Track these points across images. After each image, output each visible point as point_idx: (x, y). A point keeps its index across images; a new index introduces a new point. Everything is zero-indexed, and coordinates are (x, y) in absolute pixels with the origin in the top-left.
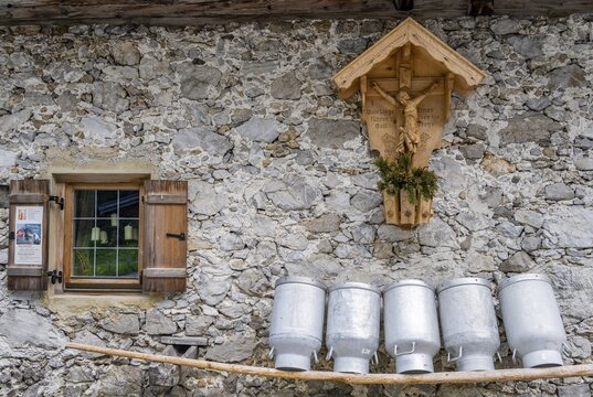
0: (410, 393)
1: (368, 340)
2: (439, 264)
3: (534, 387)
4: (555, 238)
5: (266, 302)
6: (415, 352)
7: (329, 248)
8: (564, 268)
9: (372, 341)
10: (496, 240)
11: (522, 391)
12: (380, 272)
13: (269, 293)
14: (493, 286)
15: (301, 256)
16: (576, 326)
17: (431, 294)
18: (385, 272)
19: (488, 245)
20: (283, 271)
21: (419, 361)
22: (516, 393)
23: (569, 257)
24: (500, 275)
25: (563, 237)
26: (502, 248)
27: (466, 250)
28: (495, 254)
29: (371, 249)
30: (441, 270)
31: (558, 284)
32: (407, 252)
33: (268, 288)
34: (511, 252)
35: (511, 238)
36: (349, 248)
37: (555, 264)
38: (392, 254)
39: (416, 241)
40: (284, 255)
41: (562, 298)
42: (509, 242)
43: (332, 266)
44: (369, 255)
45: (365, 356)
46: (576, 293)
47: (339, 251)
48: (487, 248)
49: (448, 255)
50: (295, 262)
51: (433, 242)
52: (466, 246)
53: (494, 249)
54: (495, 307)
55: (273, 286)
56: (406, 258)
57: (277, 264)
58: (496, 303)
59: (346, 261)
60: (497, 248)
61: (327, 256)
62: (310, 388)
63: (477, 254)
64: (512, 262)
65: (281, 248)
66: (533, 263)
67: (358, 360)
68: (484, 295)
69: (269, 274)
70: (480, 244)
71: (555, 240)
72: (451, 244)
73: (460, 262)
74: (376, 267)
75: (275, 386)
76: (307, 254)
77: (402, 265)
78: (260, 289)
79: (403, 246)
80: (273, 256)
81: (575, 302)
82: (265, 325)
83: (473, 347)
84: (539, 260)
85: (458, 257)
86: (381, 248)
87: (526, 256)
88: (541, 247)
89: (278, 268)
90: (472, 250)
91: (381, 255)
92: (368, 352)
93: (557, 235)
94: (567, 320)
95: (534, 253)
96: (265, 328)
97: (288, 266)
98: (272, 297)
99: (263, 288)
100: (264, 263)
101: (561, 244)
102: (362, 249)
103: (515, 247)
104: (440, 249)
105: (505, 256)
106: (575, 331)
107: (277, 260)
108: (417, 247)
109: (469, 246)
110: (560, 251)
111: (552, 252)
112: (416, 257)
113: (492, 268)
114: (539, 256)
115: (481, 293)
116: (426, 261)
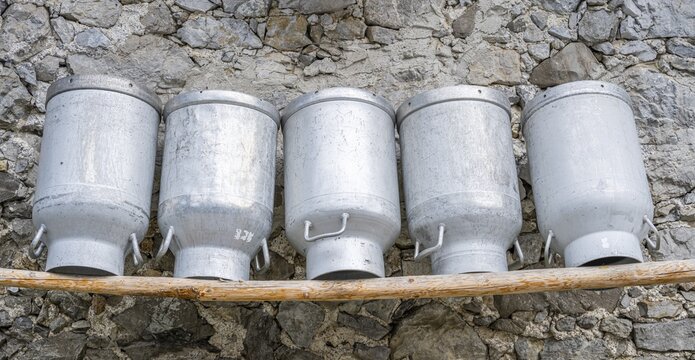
0: (335, 340)
1: (248, 211)
2: (406, 65)
3: (589, 327)
4: (647, 16)
5: (25, 142)
6: (348, 233)
7: (166, 24)
8: (663, 80)
9: (257, 214)
10: (526, 18)
11: (564, 334)
12: (278, 79)
13: (31, 121)
14: (516, 115)
15: (104, 40)
16: (679, 202)
17: (385, 121)
18: (290, 79)
19: (510, 27)
20: (62, 73)
21: (355, 253)
22: (552, 339)
23: (673, 58)
24: (530, 92)
25: (664, 14)
26: (539, 35)
27: (462, 36)
28: (523, 46)
29: (261, 30)
30: (409, 77)
31: (646, 114)
32: (339, 38)
33: (30, 109)
34: (558, 43)
35: (558, 13)
36: (213, 24)
37: (643, 70)
38: (306, 40)
39: (358, 13)
40: (65, 35)
41: (654, 142)
42: (553, 21)
43: (174, 64)
44: (255, 42)
45: (240, 246)
46: (681, 132)
47: (190, 31)
48: (507, 34)
49: (425, 46)
50: (91, 52)
51: (396, 18)
52: (464, 28)
53: (521, 35)
54: (518, 160)
55: (40, 105)
56: (334, 51)
57: (49, 56)
58: (520, 151)
59: (206, 53)
60: (527, 34)
61: (162, 41)
62: (120, 329)
63: (485, 45)
64: (557, 65)
65: (60, 21)
66: (599, 69)
67: (227, 252)
68: (494, 124)
69: (31, 79)
70: (494, 23)
71: (646, 22)
72: (433, 21)
73: (450, 62)
74: (271, 68)
75: (42, 327)
76: (118, 35)
77: (326, 65)
78: (10, 110)
79: (330, 24)
80: (42, 39)
81: (680, 151)
82: (21, 191)
83: (466, 225)
84: (612, 61)
85: (446, 51)
86: (284, 26)
87: (586, 54)
88: (618, 35)
89: (52, 64)
90: (476, 37)
91: (281, 42)
92: (249, 236)
93: (651, 10)
94: (660, 188)
95: (604, 47)
96: (20, 200)
97: (74, 61)
98: (37, 131)
99: (18, 110)
100: (20, 53)
101: (659, 30)
102: (241, 29)
103: (566, 34)
104: (409, 33)
105: (542, 52)
106: (675, 210)
107: (50, 47)
108: (359, 28)
109: (471, 28)
110: (655, 43)
111: (639, 46)
112: (356, 48)
113: (516, 76)
114: (613, 54)
115: (487, 118)
116: (378, 59)
